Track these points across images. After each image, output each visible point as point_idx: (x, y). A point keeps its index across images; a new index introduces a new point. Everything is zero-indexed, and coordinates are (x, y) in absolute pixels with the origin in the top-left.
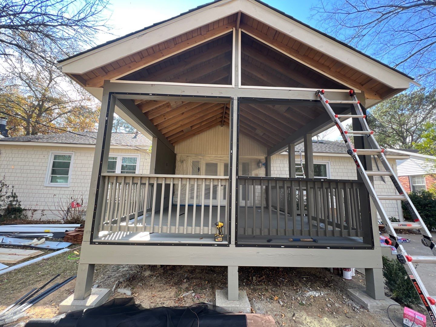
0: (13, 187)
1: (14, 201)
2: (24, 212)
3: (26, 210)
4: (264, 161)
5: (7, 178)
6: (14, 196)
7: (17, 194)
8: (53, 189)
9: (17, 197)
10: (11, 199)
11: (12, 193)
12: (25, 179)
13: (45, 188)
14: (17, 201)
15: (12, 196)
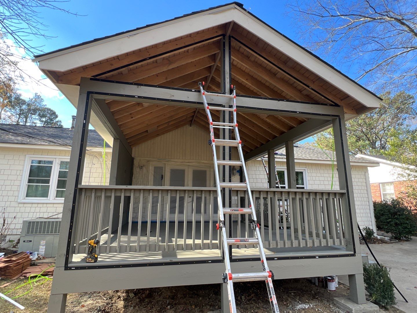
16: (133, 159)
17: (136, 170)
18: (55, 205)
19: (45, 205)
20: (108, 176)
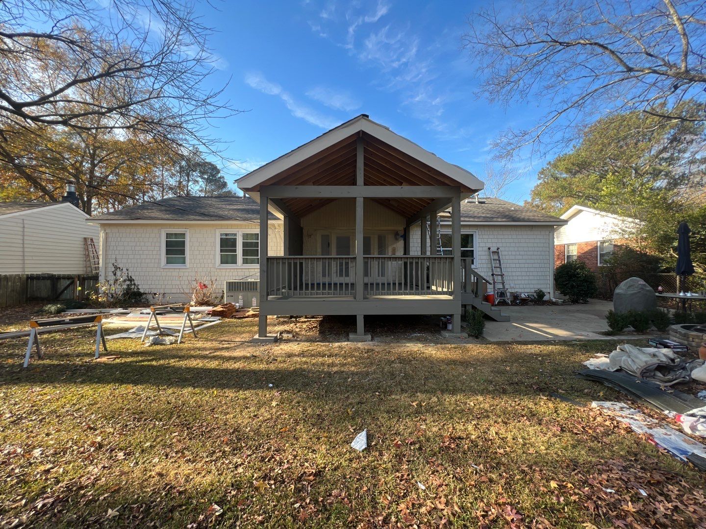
0: (127, 270)
1: (131, 285)
2: (144, 296)
3: (146, 293)
4: (402, 233)
5: (119, 261)
6: (131, 280)
7: (133, 278)
8: (171, 270)
9: (134, 280)
10: (128, 283)
11: (128, 276)
12: (139, 261)
13: (162, 270)
14: (135, 284)
15: (129, 280)
16: (302, 229)
17: (305, 239)
18: (243, 270)
19: (236, 270)
20: (282, 245)
